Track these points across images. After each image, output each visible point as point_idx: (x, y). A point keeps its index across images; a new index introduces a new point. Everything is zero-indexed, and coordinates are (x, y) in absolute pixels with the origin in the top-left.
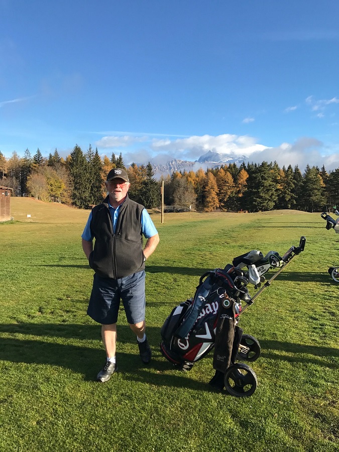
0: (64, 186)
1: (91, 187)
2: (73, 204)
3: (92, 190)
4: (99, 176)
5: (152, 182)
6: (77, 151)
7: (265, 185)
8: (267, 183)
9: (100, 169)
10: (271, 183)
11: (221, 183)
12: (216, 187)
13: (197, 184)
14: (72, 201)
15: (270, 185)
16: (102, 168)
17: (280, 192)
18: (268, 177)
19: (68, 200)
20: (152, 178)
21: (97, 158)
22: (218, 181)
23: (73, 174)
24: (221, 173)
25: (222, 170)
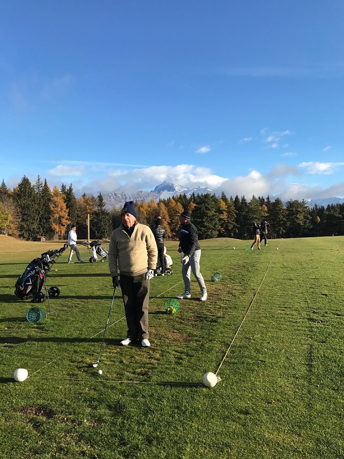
0: (10, 218)
1: (40, 218)
2: (20, 236)
3: (40, 221)
4: (48, 207)
5: (103, 213)
6: (25, 182)
9: (49, 200)
11: (172, 212)
12: (167, 217)
13: (149, 214)
14: (19, 233)
16: (52, 198)
19: (15, 232)
20: (103, 208)
21: (46, 189)
22: (169, 211)
23: (21, 206)
24: (172, 203)
25: (173, 201)
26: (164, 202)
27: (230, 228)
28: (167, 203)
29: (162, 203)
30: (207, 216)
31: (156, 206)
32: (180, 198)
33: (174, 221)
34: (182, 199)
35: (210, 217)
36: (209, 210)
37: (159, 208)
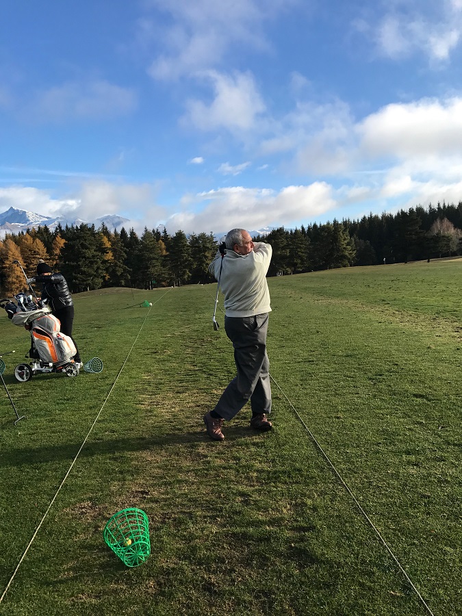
7: (87, 255)
8: (89, 253)
10: (95, 253)
11: (28, 253)
15: (93, 256)
18: (91, 244)
22: (22, 252)
24: (26, 239)
25: (28, 237)
26: (13, 237)
27: (119, 274)
28: (17, 240)
29: (10, 241)
30: (84, 257)
31: (1, 244)
32: (38, 232)
33: (31, 266)
34: (42, 234)
35: (88, 258)
36: (87, 248)
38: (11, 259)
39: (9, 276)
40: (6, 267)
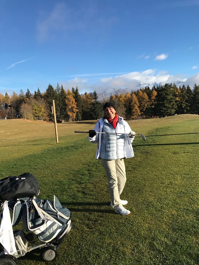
0: (43, 110)
1: (61, 109)
3: (61, 111)
4: (65, 102)
5: (97, 103)
6: (50, 88)
7: (168, 98)
8: (169, 97)
9: (65, 97)
10: (172, 97)
11: (141, 100)
12: (137, 102)
13: (125, 102)
14: (49, 119)
15: (171, 99)
16: (66, 97)
17: (179, 102)
18: (170, 93)
19: (47, 118)
20: (97, 100)
21: (63, 91)
22: (138, 99)
23: (49, 102)
24: (140, 93)
26: (135, 93)
27: (184, 107)
28: (137, 93)
29: (133, 94)
31: (130, 96)
32: (145, 90)
33: (142, 105)
34: (147, 90)
35: (169, 100)
36: (168, 95)
37: (132, 97)
38: (133, 102)
39: (133, 109)
40: (131, 106)
